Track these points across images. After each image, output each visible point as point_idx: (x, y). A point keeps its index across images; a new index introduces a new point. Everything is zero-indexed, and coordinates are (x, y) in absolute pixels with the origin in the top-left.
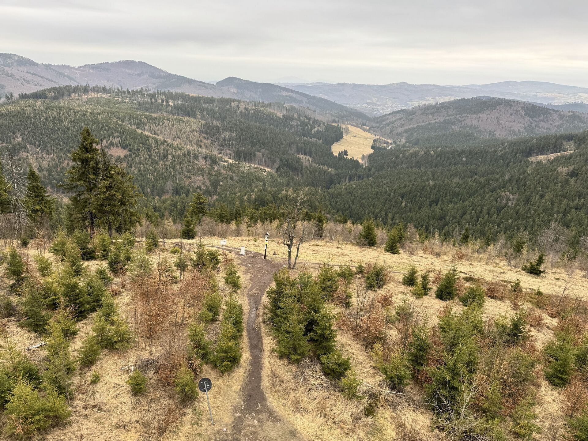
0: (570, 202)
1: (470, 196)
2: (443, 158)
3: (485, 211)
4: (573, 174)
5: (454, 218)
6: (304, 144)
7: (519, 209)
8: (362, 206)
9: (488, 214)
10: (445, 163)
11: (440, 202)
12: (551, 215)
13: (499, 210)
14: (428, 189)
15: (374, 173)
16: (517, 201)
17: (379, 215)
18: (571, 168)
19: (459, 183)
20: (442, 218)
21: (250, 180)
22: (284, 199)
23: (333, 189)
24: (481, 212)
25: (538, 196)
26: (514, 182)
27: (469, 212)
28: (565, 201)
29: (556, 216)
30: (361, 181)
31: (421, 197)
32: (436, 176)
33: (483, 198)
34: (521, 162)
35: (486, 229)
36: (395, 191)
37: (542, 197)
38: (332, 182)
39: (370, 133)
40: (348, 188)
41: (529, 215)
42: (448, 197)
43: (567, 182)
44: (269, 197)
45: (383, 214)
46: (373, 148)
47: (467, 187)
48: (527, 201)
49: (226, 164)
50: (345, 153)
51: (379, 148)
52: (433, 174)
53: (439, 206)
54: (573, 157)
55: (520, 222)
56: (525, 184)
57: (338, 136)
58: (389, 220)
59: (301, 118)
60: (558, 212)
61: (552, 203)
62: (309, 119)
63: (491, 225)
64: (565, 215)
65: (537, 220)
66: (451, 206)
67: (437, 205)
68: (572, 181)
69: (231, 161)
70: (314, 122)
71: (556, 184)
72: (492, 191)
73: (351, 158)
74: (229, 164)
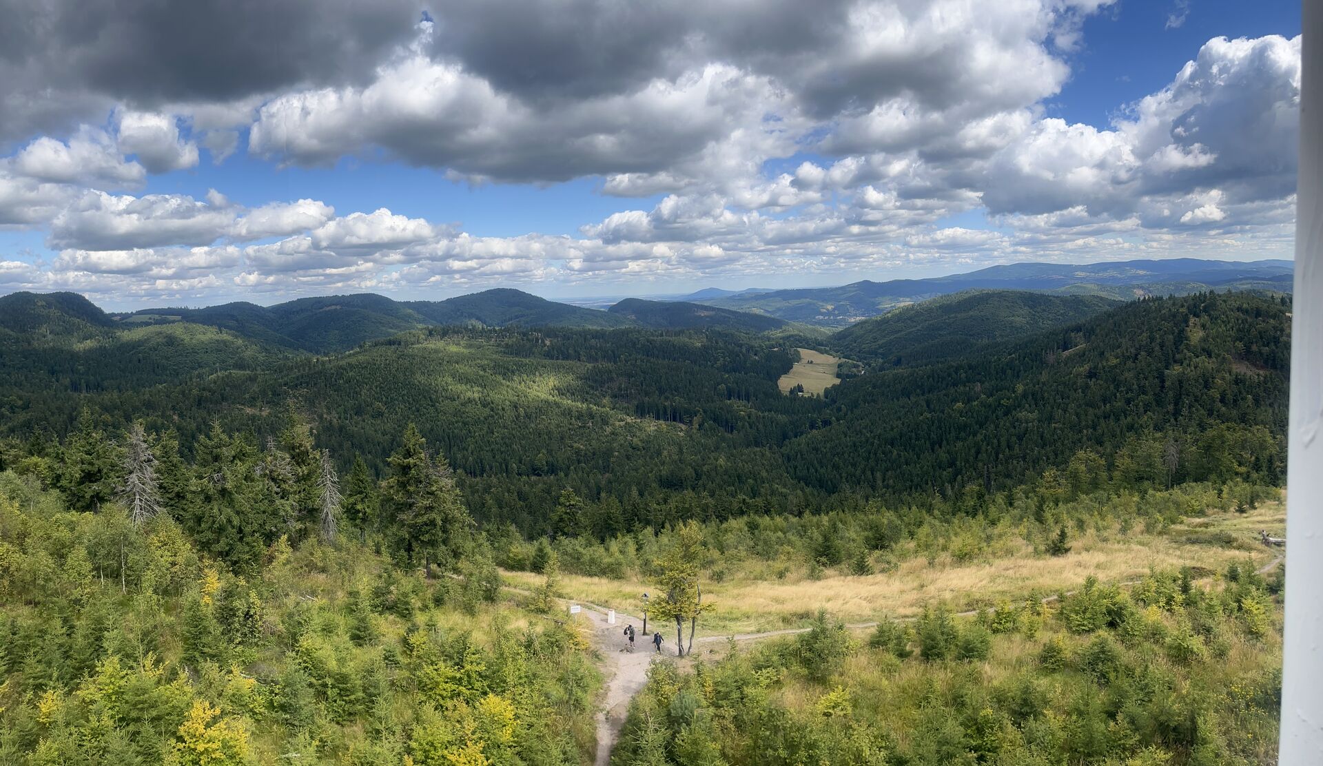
0: (1097, 411)
1: (981, 426)
2: (936, 380)
3: (1004, 444)
4: (1092, 375)
5: (967, 461)
6: (737, 384)
7: (1043, 433)
8: (836, 467)
9: (1009, 447)
10: (939, 384)
11: (945, 442)
12: (1080, 432)
13: (1020, 438)
14: (925, 427)
15: (846, 414)
16: (1039, 421)
17: (863, 477)
18: (1087, 367)
19: (962, 411)
20: (952, 464)
21: (659, 445)
22: (713, 474)
23: (787, 446)
24: (999, 446)
25: (1060, 411)
26: (1030, 397)
27: (984, 448)
28: (1091, 411)
29: (1085, 431)
30: (828, 428)
31: (917, 439)
32: (932, 406)
33: (997, 427)
34: (1032, 368)
35: (1011, 467)
36: (880, 435)
37: (1065, 411)
38: (785, 436)
39: (831, 355)
40: (810, 442)
41: (1056, 437)
42: (953, 434)
43: (1087, 387)
44: (689, 472)
45: (869, 473)
46: (838, 376)
47: (975, 415)
48: (1051, 419)
49: (622, 423)
50: (800, 389)
51: (848, 377)
52: (928, 403)
53: (943, 448)
54: (1087, 353)
55: (1048, 448)
56: (1043, 398)
57: (786, 366)
58: (879, 482)
59: (729, 346)
60: (1087, 427)
61: (1077, 415)
62: (741, 346)
63: (1015, 462)
64: (1095, 429)
65: (1066, 442)
66: (959, 444)
67: (941, 447)
68: (1091, 383)
69: (629, 420)
70: (748, 351)
71: (1075, 390)
72: (1006, 414)
73: (810, 395)
74: (626, 423)
